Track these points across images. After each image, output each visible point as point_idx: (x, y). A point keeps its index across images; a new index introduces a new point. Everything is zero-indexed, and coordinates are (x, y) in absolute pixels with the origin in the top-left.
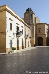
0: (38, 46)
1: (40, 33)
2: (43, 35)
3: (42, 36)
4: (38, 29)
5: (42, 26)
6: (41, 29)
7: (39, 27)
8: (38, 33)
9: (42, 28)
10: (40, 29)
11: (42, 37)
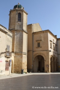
0: (38, 72)
1: (40, 49)
2: (45, 52)
3: (43, 53)
4: (37, 41)
5: (42, 35)
6: (41, 40)
7: (38, 39)
8: (37, 48)
9: (43, 39)
10: (39, 42)
11: (43, 56)
